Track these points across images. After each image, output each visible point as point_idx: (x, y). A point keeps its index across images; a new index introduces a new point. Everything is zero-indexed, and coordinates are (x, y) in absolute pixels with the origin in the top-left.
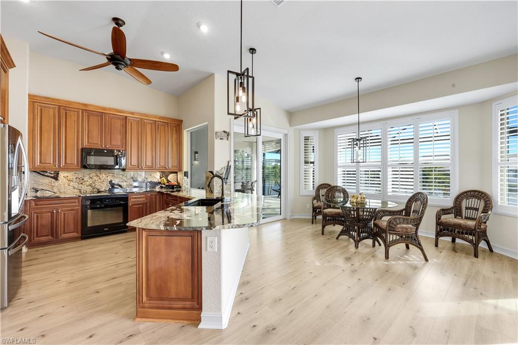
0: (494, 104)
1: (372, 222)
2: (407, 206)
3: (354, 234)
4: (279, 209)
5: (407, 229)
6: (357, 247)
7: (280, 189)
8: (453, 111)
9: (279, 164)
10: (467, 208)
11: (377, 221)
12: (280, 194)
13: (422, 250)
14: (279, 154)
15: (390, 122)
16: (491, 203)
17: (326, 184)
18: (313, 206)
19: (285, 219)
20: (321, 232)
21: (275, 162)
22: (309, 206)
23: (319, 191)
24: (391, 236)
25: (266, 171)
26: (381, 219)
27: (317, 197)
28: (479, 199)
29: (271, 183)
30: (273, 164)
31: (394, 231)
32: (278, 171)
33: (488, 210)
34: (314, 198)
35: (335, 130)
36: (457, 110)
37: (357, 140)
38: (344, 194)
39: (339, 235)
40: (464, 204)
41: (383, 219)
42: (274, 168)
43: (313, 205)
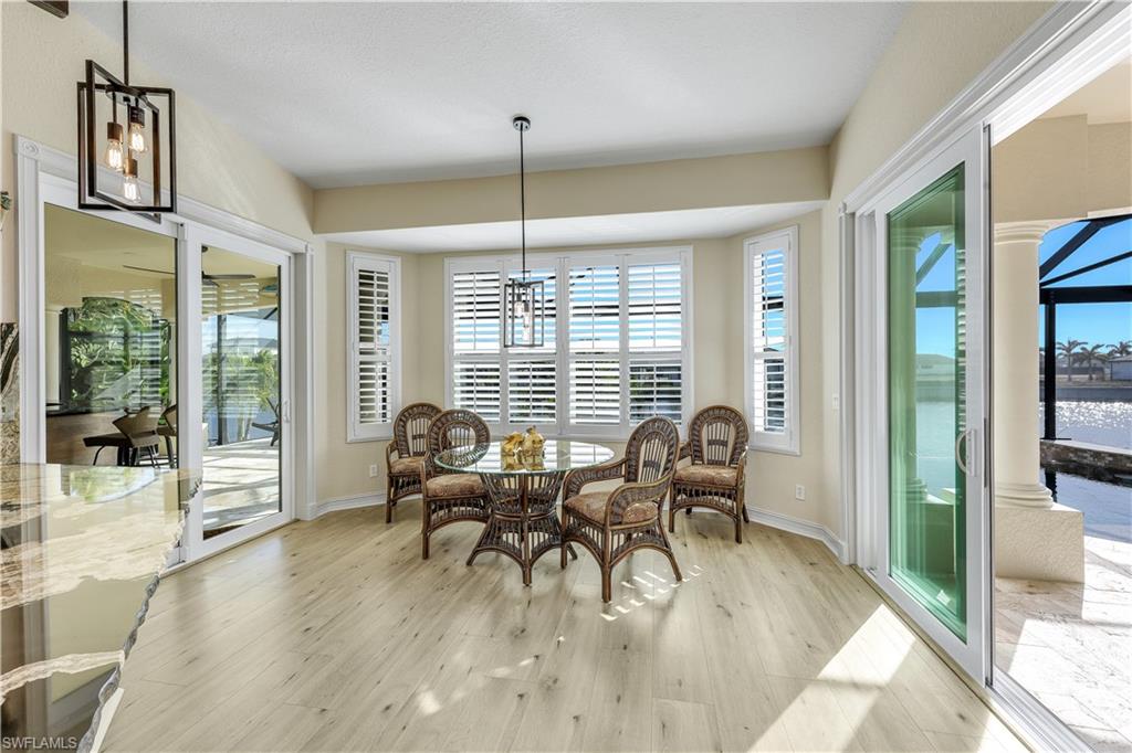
0: (746, 243)
1: (559, 502)
2: (628, 452)
3: (510, 541)
4: (274, 484)
5: (644, 512)
6: (527, 580)
7: (279, 421)
8: (683, 248)
9: (275, 352)
10: (710, 443)
11: (572, 500)
12: (278, 435)
13: (671, 556)
14: (276, 324)
15: (574, 255)
16: (746, 430)
17: (423, 405)
18: (390, 472)
19: (297, 521)
20: (421, 552)
21: (260, 346)
22: (376, 471)
23: (404, 427)
24: (616, 537)
25: (228, 371)
26: (577, 493)
27: (399, 444)
28: (727, 421)
29: (245, 407)
30: (256, 351)
31: (620, 523)
32: (271, 370)
33: (743, 442)
34: (391, 446)
35: (447, 261)
36: (691, 247)
37: (521, 285)
38: (477, 432)
39: (475, 553)
40: (706, 433)
41: (582, 493)
42: (259, 360)
43: (390, 467)
